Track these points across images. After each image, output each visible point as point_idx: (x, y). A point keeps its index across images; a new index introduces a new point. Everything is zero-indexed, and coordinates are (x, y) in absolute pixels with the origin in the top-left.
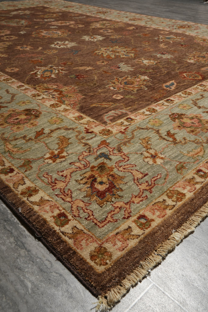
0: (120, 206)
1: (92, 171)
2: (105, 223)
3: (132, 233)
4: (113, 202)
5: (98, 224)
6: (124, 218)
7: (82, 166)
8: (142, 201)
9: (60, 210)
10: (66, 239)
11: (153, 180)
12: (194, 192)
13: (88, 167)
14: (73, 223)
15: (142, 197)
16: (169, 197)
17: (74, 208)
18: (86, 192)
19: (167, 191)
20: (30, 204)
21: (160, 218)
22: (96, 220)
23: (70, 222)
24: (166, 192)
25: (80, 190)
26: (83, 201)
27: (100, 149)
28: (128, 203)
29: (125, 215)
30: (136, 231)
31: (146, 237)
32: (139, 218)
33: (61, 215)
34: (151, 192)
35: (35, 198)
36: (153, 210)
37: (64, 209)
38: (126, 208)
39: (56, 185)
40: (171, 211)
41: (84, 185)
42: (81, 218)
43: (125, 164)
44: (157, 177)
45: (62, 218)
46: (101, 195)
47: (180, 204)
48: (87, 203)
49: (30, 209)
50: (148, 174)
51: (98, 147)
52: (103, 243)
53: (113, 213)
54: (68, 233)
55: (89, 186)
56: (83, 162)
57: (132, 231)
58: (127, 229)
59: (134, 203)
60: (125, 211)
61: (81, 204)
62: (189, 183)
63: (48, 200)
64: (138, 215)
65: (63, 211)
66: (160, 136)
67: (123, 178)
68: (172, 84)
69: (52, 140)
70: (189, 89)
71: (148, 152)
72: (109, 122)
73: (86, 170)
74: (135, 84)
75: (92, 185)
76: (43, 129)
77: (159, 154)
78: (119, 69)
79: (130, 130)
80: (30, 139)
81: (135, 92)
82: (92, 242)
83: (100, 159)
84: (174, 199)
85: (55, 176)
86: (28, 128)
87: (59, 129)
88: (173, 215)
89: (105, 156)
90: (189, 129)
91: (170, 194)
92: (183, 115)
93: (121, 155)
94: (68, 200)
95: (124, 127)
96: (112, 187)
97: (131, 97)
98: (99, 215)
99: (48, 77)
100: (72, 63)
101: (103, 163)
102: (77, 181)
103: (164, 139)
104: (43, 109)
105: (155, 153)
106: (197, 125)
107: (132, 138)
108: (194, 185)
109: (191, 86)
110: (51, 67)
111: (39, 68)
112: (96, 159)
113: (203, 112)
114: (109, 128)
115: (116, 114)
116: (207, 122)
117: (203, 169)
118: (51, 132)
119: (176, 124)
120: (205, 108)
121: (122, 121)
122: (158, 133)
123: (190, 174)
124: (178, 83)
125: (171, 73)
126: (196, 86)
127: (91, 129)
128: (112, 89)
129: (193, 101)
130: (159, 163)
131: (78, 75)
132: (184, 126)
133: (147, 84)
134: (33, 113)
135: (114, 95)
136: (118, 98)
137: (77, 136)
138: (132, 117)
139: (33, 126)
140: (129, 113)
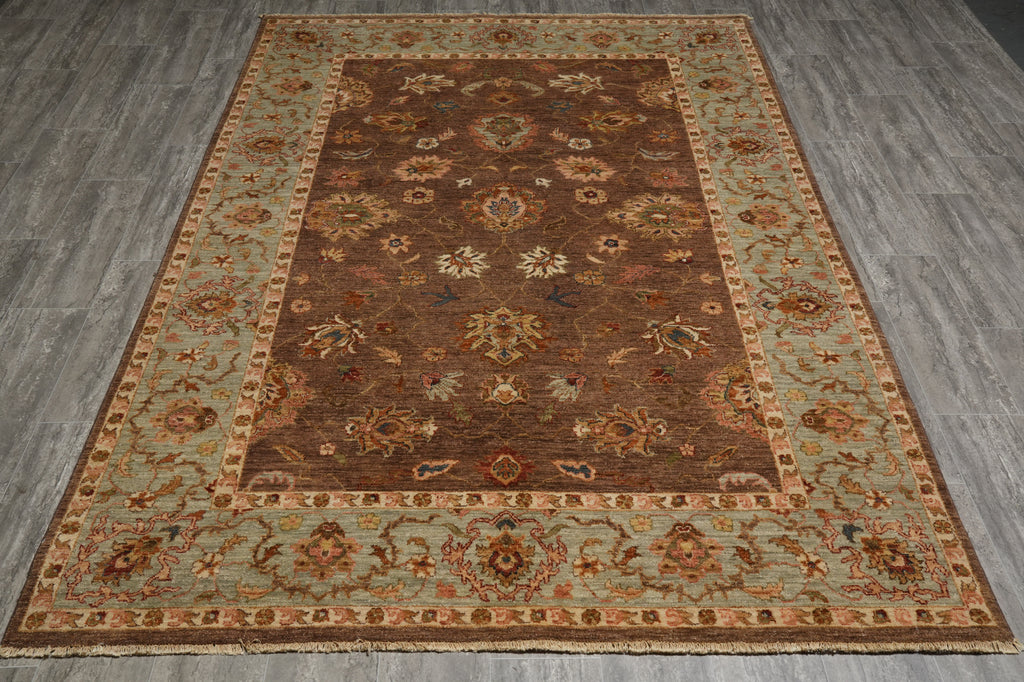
0: (104, 592)
1: (140, 541)
2: (74, 597)
3: (77, 621)
4: (106, 584)
5: (70, 595)
7: (141, 529)
8: (124, 601)
9: (63, 562)
10: (36, 590)
11: (165, 589)
12: (170, 627)
13: (144, 534)
14: (56, 580)
15: (130, 599)
16: (148, 615)
17: (76, 567)
18: (104, 559)
19: (156, 609)
20: (54, 540)
21: (111, 626)
22: (73, 590)
23: (55, 578)
24: (154, 609)
25: (103, 554)
26: (89, 567)
27: (185, 519)
28: (113, 594)
29: (95, 603)
30: (82, 621)
31: (78, 632)
32: (100, 613)
33: (59, 568)
34: (143, 599)
35: (63, 538)
36: (119, 615)
37: (67, 563)
38: (105, 598)
39: (95, 536)
40: (127, 627)
41: (112, 552)
42: (66, 580)
43: (174, 554)
44: (173, 589)
45: (55, 571)
46: (108, 571)
47: (144, 627)
48: (89, 571)
49: (49, 546)
50: (171, 580)
51: (188, 516)
52: (49, 612)
53: (91, 594)
54: (42, 586)
55: (115, 555)
56: (147, 526)
57: (79, 619)
58: (79, 615)
59: (117, 598)
60: (101, 599)
61: (84, 568)
62: (185, 616)
63: (70, 546)
64: (102, 611)
65: (64, 565)
66: (258, 546)
67: (149, 567)
68: (440, 468)
69: (166, 476)
70: (440, 494)
71: (213, 557)
72: (249, 487)
73: (136, 536)
74: (391, 437)
75: (119, 556)
76: (179, 455)
77: (218, 566)
78: (429, 387)
79: (246, 515)
80: (152, 462)
81: (361, 454)
82: (46, 605)
83: (165, 533)
84: (148, 620)
85: (109, 525)
86: (171, 443)
87: (194, 463)
88: (123, 632)
89: (174, 532)
90: (305, 558)
91: (152, 614)
92: (341, 532)
93: (189, 540)
94: (82, 557)
95: (249, 506)
96: (127, 570)
97: (342, 460)
98: (80, 588)
99: (318, 351)
100: (394, 331)
101: (160, 540)
102: (115, 543)
103: (256, 552)
104: (224, 420)
105: (217, 563)
106: (325, 558)
107: (230, 527)
108: (185, 621)
109: (457, 490)
110: (356, 326)
111: (337, 320)
112: (163, 530)
113: (373, 546)
114: (235, 497)
115: (276, 479)
116: (346, 564)
117: (222, 613)
118: (181, 464)
119: (307, 540)
120: (390, 542)
121: (264, 495)
122: (264, 540)
123: (202, 609)
124: (453, 471)
125: (486, 442)
126: (465, 493)
127: (218, 486)
128: (348, 428)
129: (401, 519)
130: (199, 576)
131: (353, 370)
132: (307, 551)
133: (407, 446)
134: (207, 419)
135: (329, 442)
136: (324, 453)
137: (193, 486)
138: (282, 497)
139: (179, 442)
140: (292, 487)
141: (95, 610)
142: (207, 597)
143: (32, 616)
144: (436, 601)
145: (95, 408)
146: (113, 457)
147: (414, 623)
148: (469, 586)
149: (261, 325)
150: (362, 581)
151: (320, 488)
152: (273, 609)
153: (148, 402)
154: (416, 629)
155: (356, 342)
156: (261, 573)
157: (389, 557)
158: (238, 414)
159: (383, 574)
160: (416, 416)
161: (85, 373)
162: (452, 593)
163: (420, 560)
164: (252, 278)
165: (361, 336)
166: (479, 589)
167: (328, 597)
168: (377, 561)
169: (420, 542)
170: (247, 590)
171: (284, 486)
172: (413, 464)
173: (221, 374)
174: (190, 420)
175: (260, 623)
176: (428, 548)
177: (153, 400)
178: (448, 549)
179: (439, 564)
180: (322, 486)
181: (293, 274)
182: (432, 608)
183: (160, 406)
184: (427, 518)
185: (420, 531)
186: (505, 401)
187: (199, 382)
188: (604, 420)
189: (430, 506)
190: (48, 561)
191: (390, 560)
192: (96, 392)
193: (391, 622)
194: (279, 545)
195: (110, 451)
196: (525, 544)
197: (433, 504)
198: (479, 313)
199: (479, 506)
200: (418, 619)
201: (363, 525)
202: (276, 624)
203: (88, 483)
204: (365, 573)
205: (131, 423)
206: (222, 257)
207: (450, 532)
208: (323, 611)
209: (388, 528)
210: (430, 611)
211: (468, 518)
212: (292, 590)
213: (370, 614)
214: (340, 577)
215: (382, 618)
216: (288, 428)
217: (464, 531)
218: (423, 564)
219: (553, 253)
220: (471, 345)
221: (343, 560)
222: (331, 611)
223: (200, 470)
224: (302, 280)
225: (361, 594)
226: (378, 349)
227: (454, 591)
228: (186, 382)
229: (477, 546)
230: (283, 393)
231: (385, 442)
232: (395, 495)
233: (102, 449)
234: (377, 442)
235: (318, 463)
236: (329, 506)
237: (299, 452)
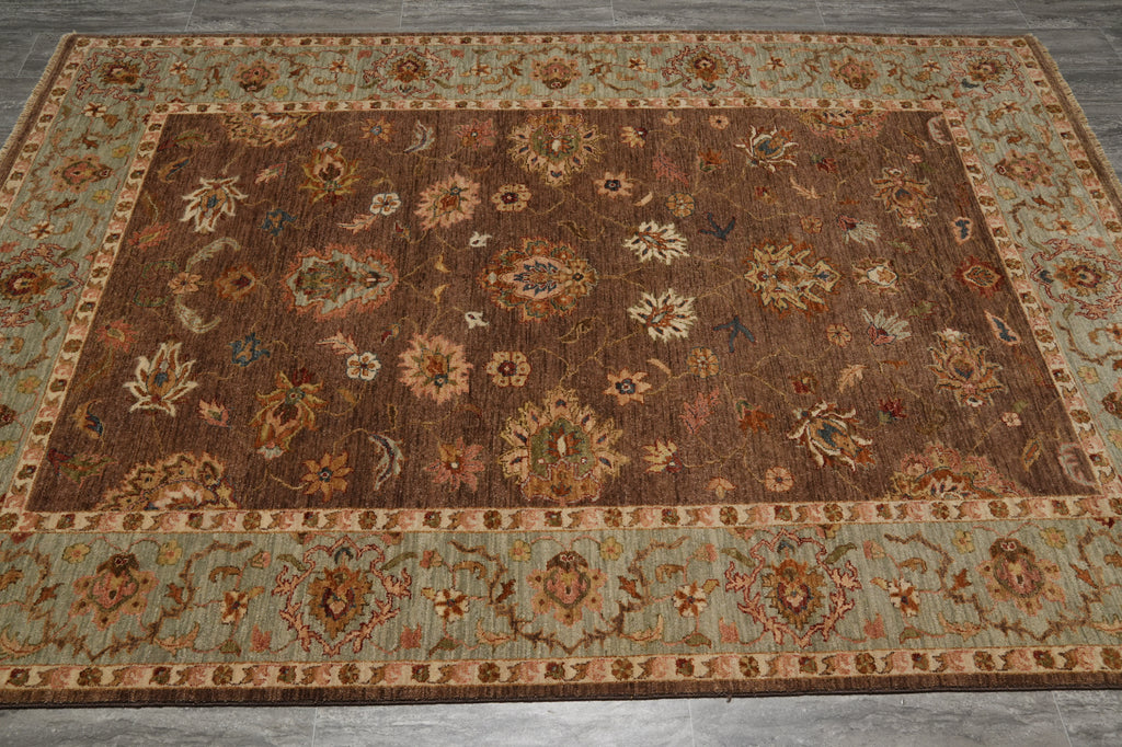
68: (1001, 325)
69: (1110, 573)
70: (1031, 324)
72: (1092, 484)
74: (974, 365)
76: (1073, 566)
78: (891, 338)
80: (1096, 595)
81: (1007, 389)
86: (1061, 581)
87: (1081, 548)
92: (1112, 396)
95: (1117, 480)
97: (1022, 405)
99: (860, 449)
100: (807, 375)
104: (1002, 530)
109: (1022, 311)
110: (806, 415)
111: (797, 436)
113: (1115, 370)
114: (1110, 496)
115: (1070, 461)
118: (1086, 560)
120: (1105, 357)
121: (1095, 470)
124: (999, 314)
126: (1023, 305)
127: (1103, 515)
128: (975, 405)
129: (1073, 350)
131: (885, 409)
133: (981, 352)
134: (1009, 549)
135: (1000, 418)
136: (1017, 422)
137: (1112, 540)
138: (1091, 451)
139: (1056, 571)
140: (1074, 445)
145: (1028, 698)
146: (1107, 642)
149: (825, 521)
151: (1066, 419)
153: (1003, 627)
155: (837, 410)
158: (991, 517)
160: (937, 346)
161: (967, 737)
163: (1113, 335)
164: (726, 551)
165: (824, 407)
169: (1093, 337)
171: (1078, 454)
172: (1004, 345)
173: (929, 551)
174: (1016, 569)
176: (1097, 330)
177: (999, 621)
178: (1091, 316)
179: (1111, 321)
180: (1062, 418)
181: (714, 500)
183: (1003, 609)
184: (1065, 332)
185: (1081, 335)
186: (892, 277)
187: (950, 573)
188: (895, 207)
189: (1049, 330)
192: (998, 708)
195: (1099, 649)
196: (1062, 265)
197: (1047, 328)
198: (760, 298)
199: (1033, 295)
201: (1095, 379)
205: (1044, 637)
206: (679, 603)
207: (1073, 314)
209: (1089, 360)
211: (1050, 302)
216: (994, 461)
217: (1066, 304)
218: (1117, 332)
219: (637, 233)
220: (817, 304)
223: (1089, 537)
224: (722, 486)
226: (841, 389)
228: (954, 589)
229: (1078, 296)
230: (941, 475)
231: (983, 370)
232: (1048, 358)
233: (1100, 660)
234: (986, 377)
235: (1034, 426)
236: (1085, 408)
237: (1024, 446)
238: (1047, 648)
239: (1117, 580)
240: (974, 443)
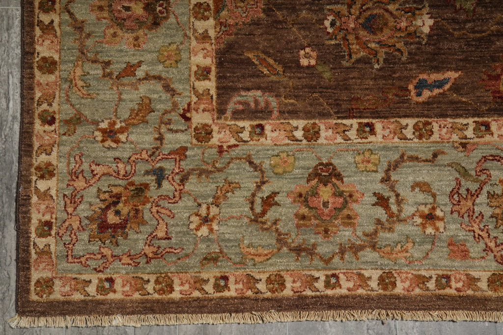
0: (105, 253)
1: (126, 188)
2: (76, 260)
3: (86, 289)
4: (104, 244)
5: (70, 257)
6: (95, 269)
7: (122, 172)
8: (129, 264)
9: (51, 217)
10: (33, 251)
11: (168, 250)
12: (183, 296)
13: (127, 179)
14: (51, 240)
15: (134, 262)
16: (157, 282)
17: (67, 224)
18: (93, 212)
19: (163, 274)
20: (33, 189)
21: (123, 294)
22: (72, 252)
23: (49, 237)
24: (161, 273)
25: (91, 205)
26: (80, 221)
27: (166, 158)
28: (115, 256)
29: (99, 267)
30: (92, 289)
31: (91, 301)
32: (107, 280)
33: (49, 224)
34: (147, 262)
35: (42, 185)
36: (127, 282)
37: (56, 219)
38: (108, 261)
39: (75, 181)
40: (140, 297)
41: (99, 202)
42: (62, 239)
43: (167, 205)
44: (175, 250)
45: (46, 228)
46: (102, 227)
47: (156, 296)
48: (82, 227)
49: (29, 196)
50: (171, 239)
51: (169, 154)
52: (55, 278)
53: (92, 256)
54: (38, 247)
55: (103, 207)
56: (128, 168)
57: (88, 286)
58: (86, 282)
59: (120, 261)
60: (104, 262)
61: (76, 225)
62: (195, 282)
63: (52, 197)
64: (109, 276)
65: (54, 221)
66: (253, 195)
67: (144, 223)
68: (440, 84)
69: (132, 97)
70: (442, 122)
71: (208, 208)
72: (229, 114)
73: (120, 182)
74: (380, 37)
75: (108, 208)
76: (140, 64)
77: (216, 221)
79: (234, 153)
80: (110, 75)
81: (348, 65)
82: (50, 270)
83: (150, 177)
84: (158, 287)
85: (85, 166)
86: (125, 47)
87: (158, 78)
88: (136, 301)
89: (160, 175)
90: (304, 210)
91: (161, 280)
92: (339, 177)
93: (178, 188)
94: (70, 210)
95: (233, 142)
96: (122, 226)
97: (327, 74)
98: (79, 249)
101: (147, 186)
102: (99, 190)
103: (252, 203)
104: (179, 10)
105: (214, 217)
106: (326, 211)
107: (220, 170)
108: (196, 288)
109: (461, 116)
112: (147, 173)
113: (375, 194)
114: (215, 128)
115: (256, 102)
116: (349, 217)
117: (232, 279)
118: (144, 79)
119: (304, 186)
120: (392, 188)
121: (246, 124)
122: (259, 187)
123: (210, 274)
124: (456, 88)
125: (493, 43)
126: (470, 121)
127: (194, 112)
128: (327, 23)
129: (402, 156)
130: (199, 234)
132: (306, 201)
133: (399, 50)
134: (159, 9)
135: (309, 46)
136: (304, 62)
137: (166, 112)
138: (268, 128)
139: (135, 46)
140: (276, 113)
141: (103, 276)
142: (210, 259)
143: (38, 282)
144: (448, 263)
146: (63, 67)
147: (428, 289)
148: (482, 245)
150: (368, 239)
151: (308, 115)
152: (282, 273)
154: (431, 297)
156: (264, 229)
157: (394, 208)
158: (194, 0)
159: (391, 230)
162: (465, 254)
163: (427, 211)
166: (494, 249)
167: (336, 259)
168: (380, 213)
169: (424, 187)
170: (252, 250)
171: (265, 113)
172: (408, 79)
174: (139, 9)
175: (272, 291)
176: (434, 196)
178: (456, 196)
179: (448, 217)
180: (310, 112)
182: (445, 273)
184: (430, 156)
185: (425, 174)
189: (432, 139)
190: (36, 218)
191: (396, 212)
193: (404, 289)
194: (275, 194)
195: (56, 57)
197: (435, 137)
199: (488, 138)
200: (431, 285)
201: (362, 166)
202: (288, 292)
203: (45, 106)
204: (371, 228)
205: (69, 12)
207: (458, 176)
208: (334, 275)
209: (389, 170)
210: (443, 276)
211: (477, 155)
212: (298, 250)
213: (381, 279)
214: (345, 234)
215: (394, 285)
216: (256, 23)
217: (473, 173)
218: (430, 217)
221: (345, 212)
222: (341, 276)
223: (167, 88)
225: (369, 255)
227: (467, 251)
229: (488, 192)
231: (373, 45)
232: (392, 125)
233: (46, 54)
234: (364, 45)
235: (299, 78)
236: (321, 141)
237: (275, 61)
238: (58, 11)
239: (124, 100)
240: (279, 9)
